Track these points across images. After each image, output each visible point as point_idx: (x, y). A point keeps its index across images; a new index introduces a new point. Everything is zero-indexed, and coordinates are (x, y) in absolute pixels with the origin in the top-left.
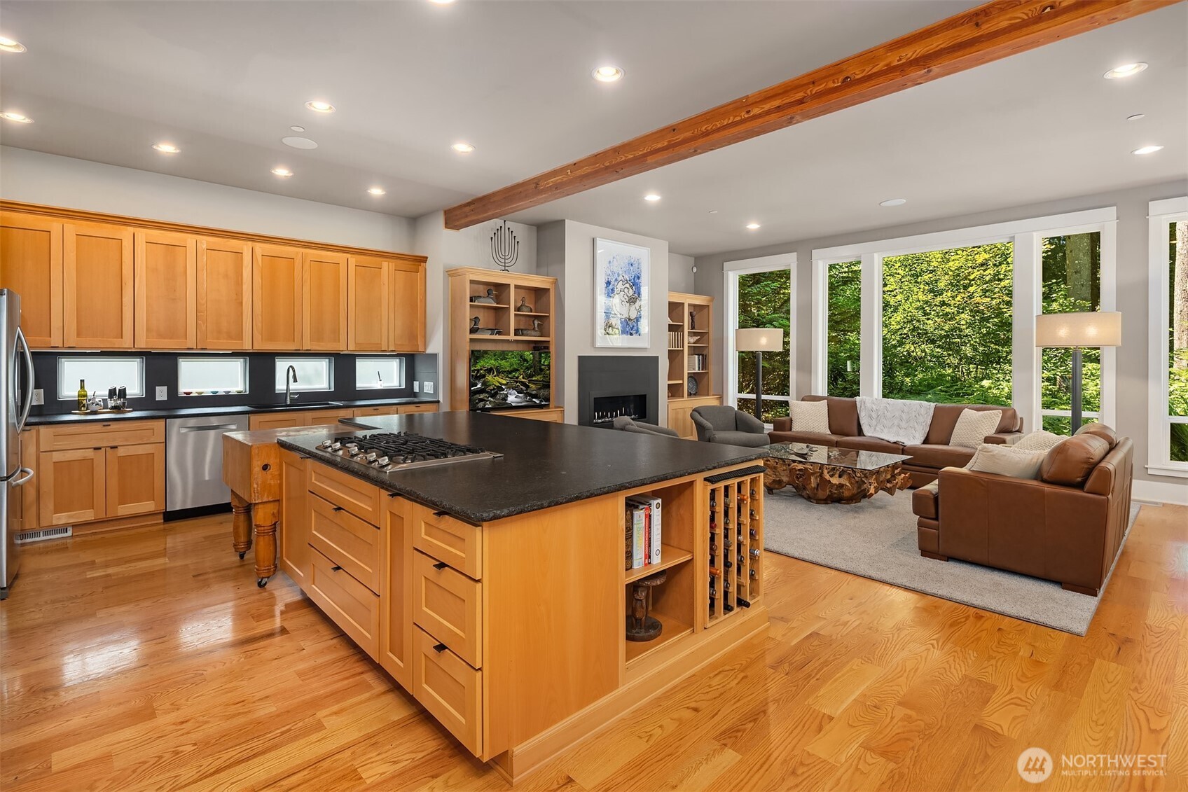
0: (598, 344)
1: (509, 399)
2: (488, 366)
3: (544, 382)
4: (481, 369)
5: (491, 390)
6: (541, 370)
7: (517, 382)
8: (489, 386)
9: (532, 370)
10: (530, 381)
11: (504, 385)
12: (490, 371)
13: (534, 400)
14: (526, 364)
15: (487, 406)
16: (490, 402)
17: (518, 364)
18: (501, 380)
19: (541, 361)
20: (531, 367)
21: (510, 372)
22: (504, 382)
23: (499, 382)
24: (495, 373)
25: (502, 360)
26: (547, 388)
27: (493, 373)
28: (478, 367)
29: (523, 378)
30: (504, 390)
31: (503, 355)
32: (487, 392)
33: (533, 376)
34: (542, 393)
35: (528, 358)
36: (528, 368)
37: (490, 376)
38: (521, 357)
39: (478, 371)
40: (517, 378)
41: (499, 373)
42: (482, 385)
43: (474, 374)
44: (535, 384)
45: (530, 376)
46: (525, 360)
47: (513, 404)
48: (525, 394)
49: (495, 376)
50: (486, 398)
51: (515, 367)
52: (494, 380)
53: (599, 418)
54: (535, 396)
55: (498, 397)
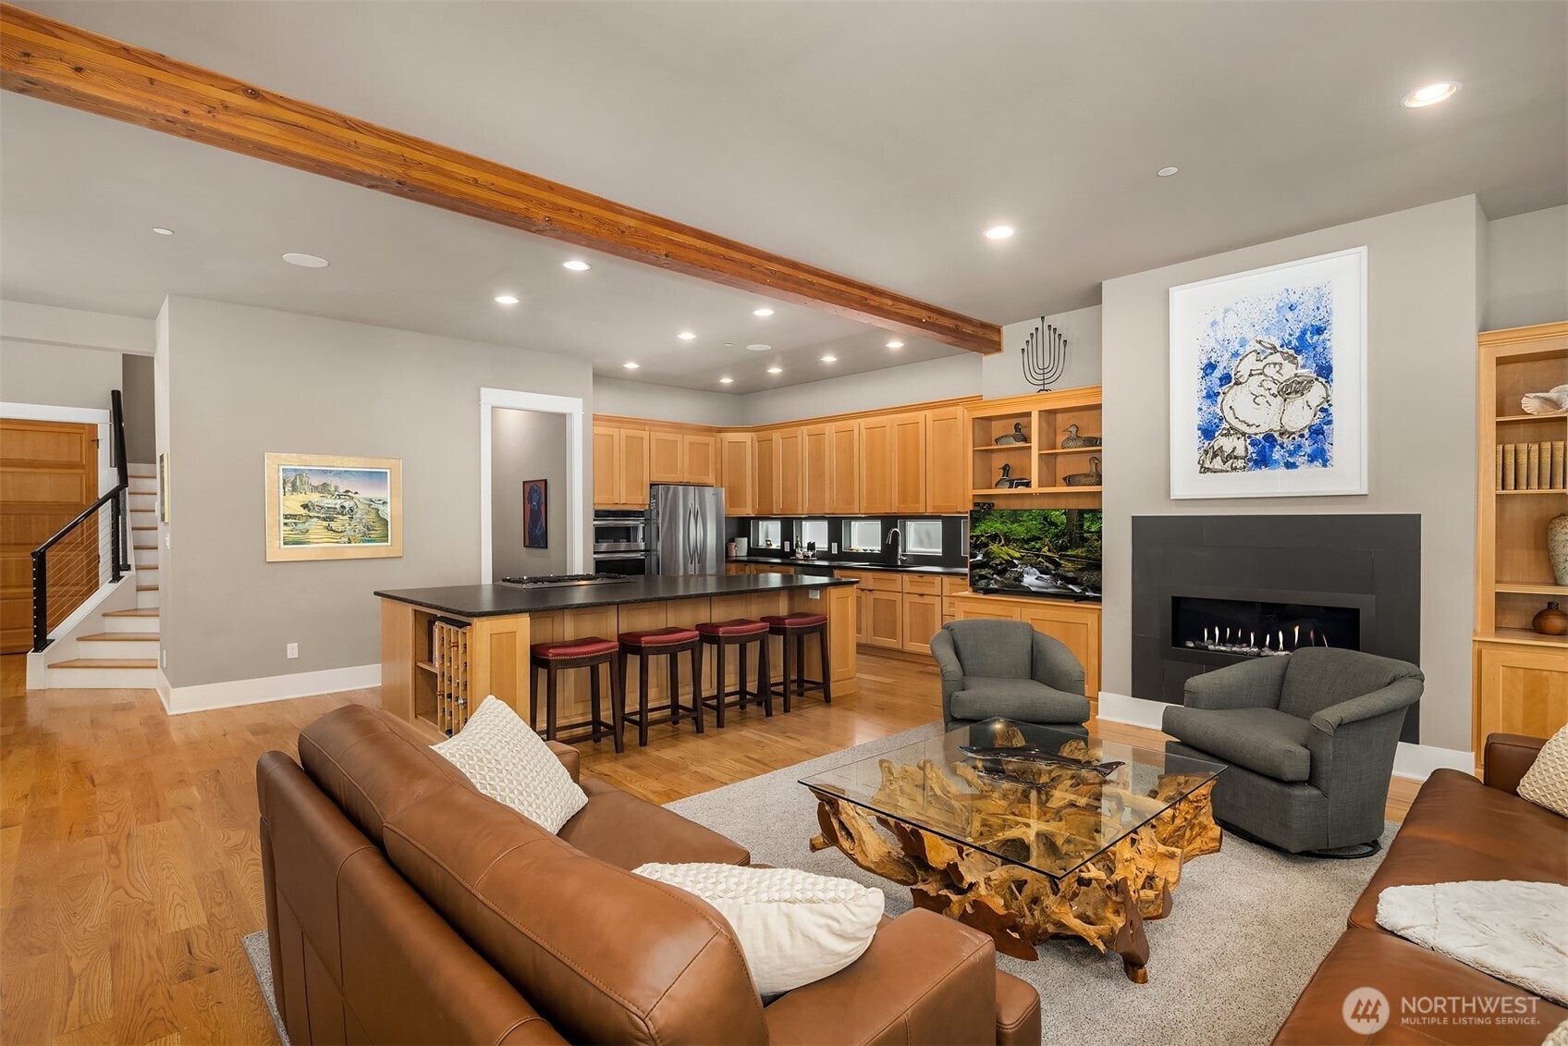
0: (1177, 492)
1: (1025, 580)
2: (991, 531)
3: (1090, 559)
4: (982, 536)
5: (997, 565)
6: (1084, 540)
7: (1038, 556)
8: (994, 559)
9: (1066, 539)
10: (1061, 557)
11: (1016, 559)
12: (994, 538)
13: (1070, 586)
14: (1053, 530)
15: (991, 586)
16: (996, 581)
17: (1040, 529)
18: (1011, 552)
19: (1082, 526)
20: (1064, 534)
21: (1027, 541)
22: (1017, 555)
23: (1009, 555)
24: (1003, 542)
25: (1013, 523)
26: (1095, 570)
27: (1000, 541)
28: (978, 532)
29: (1049, 551)
30: (1016, 566)
31: (1015, 516)
32: (991, 567)
33: (1067, 549)
34: (1085, 576)
35: (1058, 521)
36: (1057, 536)
37: (995, 545)
38: (1045, 519)
39: (978, 537)
40: (1039, 550)
41: (1008, 541)
42: (984, 557)
43: (973, 541)
44: (1073, 562)
45: (1062, 548)
46: (1052, 524)
47: (1033, 589)
48: (1054, 575)
49: (1002, 546)
50: (989, 576)
51: (1036, 533)
52: (1001, 551)
53: (1223, 641)
54: (1074, 581)
55: (1008, 575)
